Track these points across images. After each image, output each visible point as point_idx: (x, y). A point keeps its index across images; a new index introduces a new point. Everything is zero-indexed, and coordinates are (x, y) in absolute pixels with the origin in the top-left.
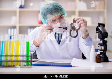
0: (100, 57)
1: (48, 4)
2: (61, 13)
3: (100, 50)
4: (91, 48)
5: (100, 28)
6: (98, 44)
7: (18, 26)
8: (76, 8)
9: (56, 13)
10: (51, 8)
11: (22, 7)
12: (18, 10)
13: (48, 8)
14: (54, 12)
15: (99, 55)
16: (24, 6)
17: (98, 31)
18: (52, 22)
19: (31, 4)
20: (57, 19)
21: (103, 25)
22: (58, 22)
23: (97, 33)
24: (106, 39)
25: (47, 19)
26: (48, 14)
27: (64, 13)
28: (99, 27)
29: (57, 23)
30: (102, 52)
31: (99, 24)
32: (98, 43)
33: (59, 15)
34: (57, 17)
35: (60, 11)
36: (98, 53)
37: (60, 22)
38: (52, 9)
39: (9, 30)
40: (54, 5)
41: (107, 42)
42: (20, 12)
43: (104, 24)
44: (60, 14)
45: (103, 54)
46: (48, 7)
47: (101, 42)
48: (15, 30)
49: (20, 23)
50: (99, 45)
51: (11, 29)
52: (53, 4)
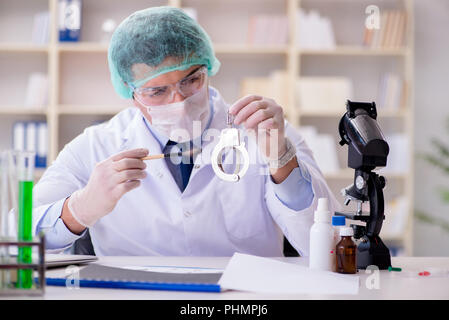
0: (353, 247)
1: (144, 18)
2: (194, 59)
3: (356, 218)
4: (316, 209)
5: (354, 122)
6: (348, 193)
7: (53, 113)
8: (288, 41)
9: (169, 61)
10: (151, 35)
11: (72, 35)
12: (54, 48)
13: (138, 36)
14: (162, 55)
15: (349, 238)
16: (79, 31)
17: (345, 137)
18: (152, 96)
19: (108, 25)
20: (174, 84)
21: (369, 110)
22: (177, 98)
23: (342, 143)
24: (379, 171)
25: (132, 80)
26: (136, 62)
27: (208, 61)
28: (353, 116)
29: (173, 101)
30: (364, 224)
31: (353, 107)
32: (348, 188)
33: (183, 67)
34: (176, 78)
35: (188, 53)
36: (346, 231)
37: (183, 98)
38: (155, 40)
39: (19, 131)
40: (165, 26)
41: (383, 185)
42: (62, 56)
43: (373, 105)
44: (189, 62)
45: (368, 237)
46: (141, 32)
47: (361, 183)
48: (43, 130)
49: (61, 101)
50: (349, 198)
51: (26, 124)
52: (165, 19)
